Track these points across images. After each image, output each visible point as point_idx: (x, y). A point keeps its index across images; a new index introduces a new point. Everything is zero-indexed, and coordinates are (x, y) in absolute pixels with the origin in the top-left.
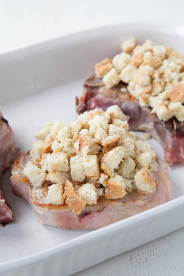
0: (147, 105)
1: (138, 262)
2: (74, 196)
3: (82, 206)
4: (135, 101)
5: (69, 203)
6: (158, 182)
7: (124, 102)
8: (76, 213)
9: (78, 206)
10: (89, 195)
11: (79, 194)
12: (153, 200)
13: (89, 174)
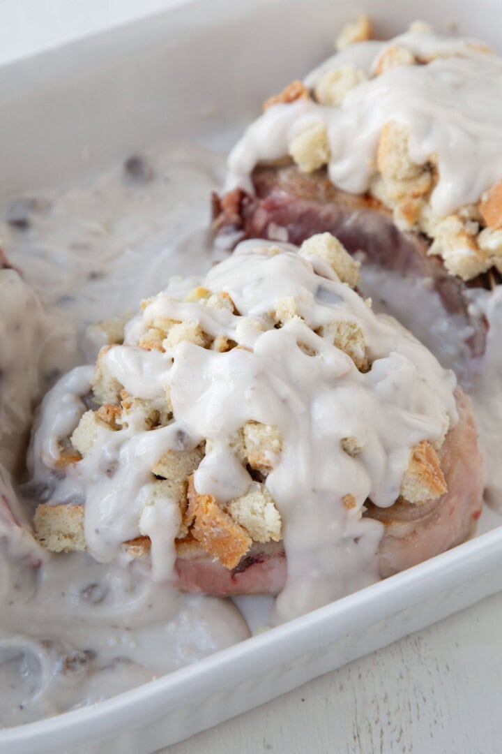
0: (415, 229)
1: (377, 743)
2: (218, 523)
3: (242, 549)
4: (382, 212)
5: (203, 537)
6: (449, 464)
7: (350, 214)
8: (224, 565)
9: (230, 548)
10: (259, 518)
11: (230, 515)
12: (436, 516)
13: (259, 460)
